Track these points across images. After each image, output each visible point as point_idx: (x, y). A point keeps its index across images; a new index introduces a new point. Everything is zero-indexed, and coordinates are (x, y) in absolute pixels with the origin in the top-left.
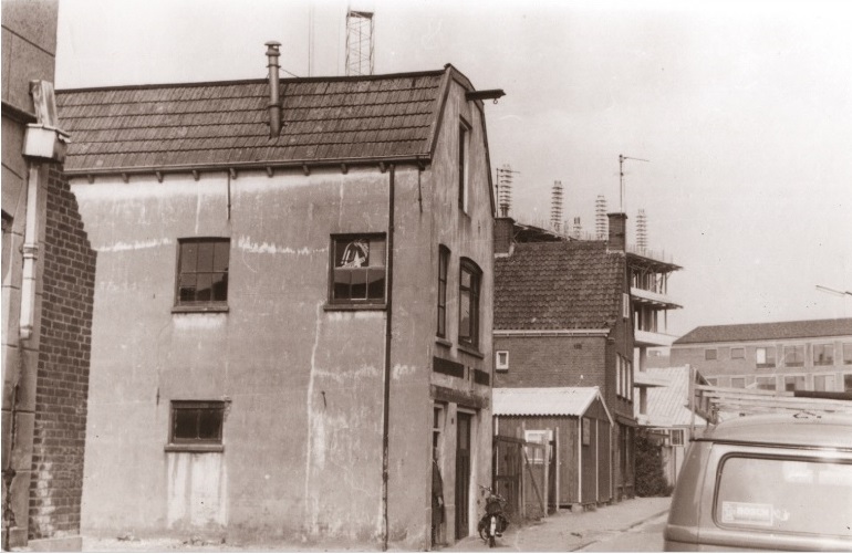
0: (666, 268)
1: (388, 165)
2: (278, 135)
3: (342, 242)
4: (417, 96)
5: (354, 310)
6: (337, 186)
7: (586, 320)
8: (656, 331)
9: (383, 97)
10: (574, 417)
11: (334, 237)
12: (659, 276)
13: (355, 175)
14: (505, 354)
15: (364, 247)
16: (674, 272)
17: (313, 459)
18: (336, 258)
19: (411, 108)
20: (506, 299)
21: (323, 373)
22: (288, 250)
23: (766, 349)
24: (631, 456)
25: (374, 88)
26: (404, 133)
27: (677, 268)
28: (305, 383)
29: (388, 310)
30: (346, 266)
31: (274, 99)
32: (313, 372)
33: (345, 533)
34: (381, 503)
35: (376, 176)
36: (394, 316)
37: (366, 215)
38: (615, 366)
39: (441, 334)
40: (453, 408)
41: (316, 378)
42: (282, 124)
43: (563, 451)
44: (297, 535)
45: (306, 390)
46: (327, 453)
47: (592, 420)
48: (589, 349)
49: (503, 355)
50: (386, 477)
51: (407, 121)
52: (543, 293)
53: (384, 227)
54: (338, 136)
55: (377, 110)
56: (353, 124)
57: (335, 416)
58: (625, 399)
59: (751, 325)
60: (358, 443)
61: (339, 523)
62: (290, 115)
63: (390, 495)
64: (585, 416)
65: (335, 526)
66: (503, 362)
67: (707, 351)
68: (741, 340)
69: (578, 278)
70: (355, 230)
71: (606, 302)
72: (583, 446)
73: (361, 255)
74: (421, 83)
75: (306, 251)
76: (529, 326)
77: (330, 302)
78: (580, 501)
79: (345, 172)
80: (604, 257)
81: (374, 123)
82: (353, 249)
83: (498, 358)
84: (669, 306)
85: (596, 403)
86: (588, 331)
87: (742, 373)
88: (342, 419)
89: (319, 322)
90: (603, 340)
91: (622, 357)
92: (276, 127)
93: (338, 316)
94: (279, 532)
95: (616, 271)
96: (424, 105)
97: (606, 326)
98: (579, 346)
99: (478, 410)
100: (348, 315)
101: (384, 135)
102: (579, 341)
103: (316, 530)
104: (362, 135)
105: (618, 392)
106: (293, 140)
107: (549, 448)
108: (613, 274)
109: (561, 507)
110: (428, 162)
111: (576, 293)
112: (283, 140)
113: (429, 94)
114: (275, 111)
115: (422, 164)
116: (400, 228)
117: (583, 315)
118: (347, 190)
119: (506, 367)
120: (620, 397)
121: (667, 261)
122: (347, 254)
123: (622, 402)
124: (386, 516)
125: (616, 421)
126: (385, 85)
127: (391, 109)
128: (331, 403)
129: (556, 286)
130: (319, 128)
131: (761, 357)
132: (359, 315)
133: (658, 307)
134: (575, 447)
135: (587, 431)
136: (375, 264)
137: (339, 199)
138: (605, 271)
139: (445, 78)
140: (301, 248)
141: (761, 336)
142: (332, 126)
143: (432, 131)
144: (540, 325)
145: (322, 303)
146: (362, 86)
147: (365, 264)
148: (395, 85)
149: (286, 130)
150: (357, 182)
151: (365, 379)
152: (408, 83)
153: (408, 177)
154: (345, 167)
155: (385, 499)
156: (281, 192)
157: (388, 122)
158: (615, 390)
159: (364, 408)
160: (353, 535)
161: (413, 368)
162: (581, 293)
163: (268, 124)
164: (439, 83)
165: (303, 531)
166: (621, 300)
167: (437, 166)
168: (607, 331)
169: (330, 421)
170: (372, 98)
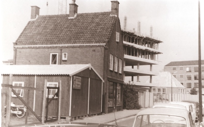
0: (158, 42)
7: (98, 40)
8: (155, 60)
12: (156, 44)
14: (66, 54)
16: (160, 43)
20: (69, 33)
23: (189, 67)
27: (161, 42)
38: (108, 58)
47: (84, 78)
48: (98, 52)
49: (65, 54)
52: (83, 31)
58: (117, 72)
59: (185, 61)
66: (65, 57)
67: (173, 68)
68: (182, 65)
69: (98, 25)
71: (106, 34)
72: (74, 89)
76: (75, 43)
78: (70, 115)
80: (109, 17)
83: (63, 56)
84: (159, 53)
85: (87, 71)
86: (97, 44)
87: (183, 73)
90: (103, 48)
91: (114, 56)
97: (104, 42)
98: (94, 51)
102: (94, 48)
108: (111, 23)
109: (61, 118)
111: (96, 31)
117: (97, 38)
119: (66, 59)
120: (112, 71)
121: (158, 40)
125: (108, 80)
131: (188, 69)
133: (155, 53)
134: (69, 90)
135: (77, 82)
138: (108, 22)
141: (188, 64)
144: (79, 42)
158: (108, 67)
162: (98, 31)
168: (105, 44)
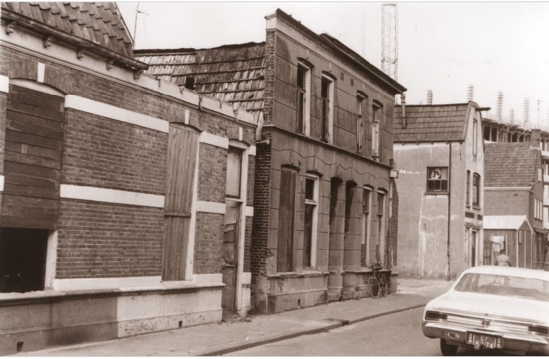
1: (449, 142)
2: (405, 128)
3: (431, 170)
4: (459, 113)
5: (436, 195)
6: (429, 149)
7: (520, 183)
9: (445, 114)
10: (515, 230)
11: (428, 168)
13: (436, 145)
15: (439, 172)
17: (421, 248)
18: (429, 175)
19: (457, 119)
21: (424, 217)
22: (410, 172)
24: (542, 248)
25: (442, 110)
26: (455, 129)
28: (418, 221)
29: (449, 195)
30: (432, 179)
31: (404, 115)
32: (421, 217)
33: (434, 275)
34: (447, 265)
35: (444, 146)
36: (451, 197)
37: (440, 160)
38: (533, 204)
39: (467, 203)
40: (471, 230)
41: (422, 219)
42: (407, 124)
43: (509, 246)
44: (416, 276)
45: (418, 224)
46: (427, 247)
47: (523, 231)
48: (521, 196)
50: (449, 255)
51: (455, 124)
53: (447, 165)
54: (429, 130)
55: (443, 119)
56: (435, 125)
57: (429, 232)
58: (539, 220)
60: (438, 243)
61: (431, 272)
62: (410, 121)
63: (451, 262)
64: (520, 229)
65: (430, 272)
69: (516, 161)
70: (436, 165)
71: (530, 174)
72: (519, 243)
73: (438, 174)
74: (460, 108)
75: (417, 173)
77: (427, 191)
79: (432, 144)
80: (529, 150)
81: (442, 125)
82: (435, 172)
85: (525, 223)
86: (521, 188)
88: (432, 234)
89: (423, 199)
90: (528, 192)
91: (538, 199)
92: (404, 125)
93: (430, 196)
94: (409, 274)
95: (535, 158)
96: (461, 117)
97: (530, 185)
98: (516, 195)
99: (478, 230)
100: (434, 196)
101: (447, 130)
102: (516, 193)
103: (423, 274)
104: (438, 130)
105: (535, 217)
106: (412, 131)
107: (503, 245)
108: (533, 160)
110: (464, 141)
111: (515, 169)
112: (408, 131)
113: (463, 113)
114: (404, 119)
115: (461, 141)
116: (454, 166)
117: (518, 180)
118: (433, 151)
120: (536, 219)
122: (433, 174)
123: (537, 221)
124: (449, 269)
125: (535, 231)
126: (446, 108)
127: (449, 119)
128: (427, 228)
129: (505, 165)
130: (422, 126)
132: (438, 196)
134: (514, 244)
135: (520, 237)
136: (444, 178)
137: (429, 154)
138: (530, 158)
139: (469, 106)
140: (416, 171)
142: (426, 125)
143: (465, 129)
144: (496, 185)
145: (424, 191)
146: (437, 109)
147: (440, 178)
148: (450, 109)
149: (409, 126)
150: (437, 148)
151: (440, 220)
152: (455, 108)
153: (456, 146)
154: (432, 142)
155: (449, 263)
156: (407, 151)
157: (448, 124)
158: (533, 215)
159: (440, 230)
160: (437, 276)
161: (459, 216)
162: (517, 169)
163: (402, 124)
164: (467, 108)
165: (418, 275)
166: (537, 173)
167: (467, 141)
168: (530, 187)
169: (428, 235)
170: (441, 114)
